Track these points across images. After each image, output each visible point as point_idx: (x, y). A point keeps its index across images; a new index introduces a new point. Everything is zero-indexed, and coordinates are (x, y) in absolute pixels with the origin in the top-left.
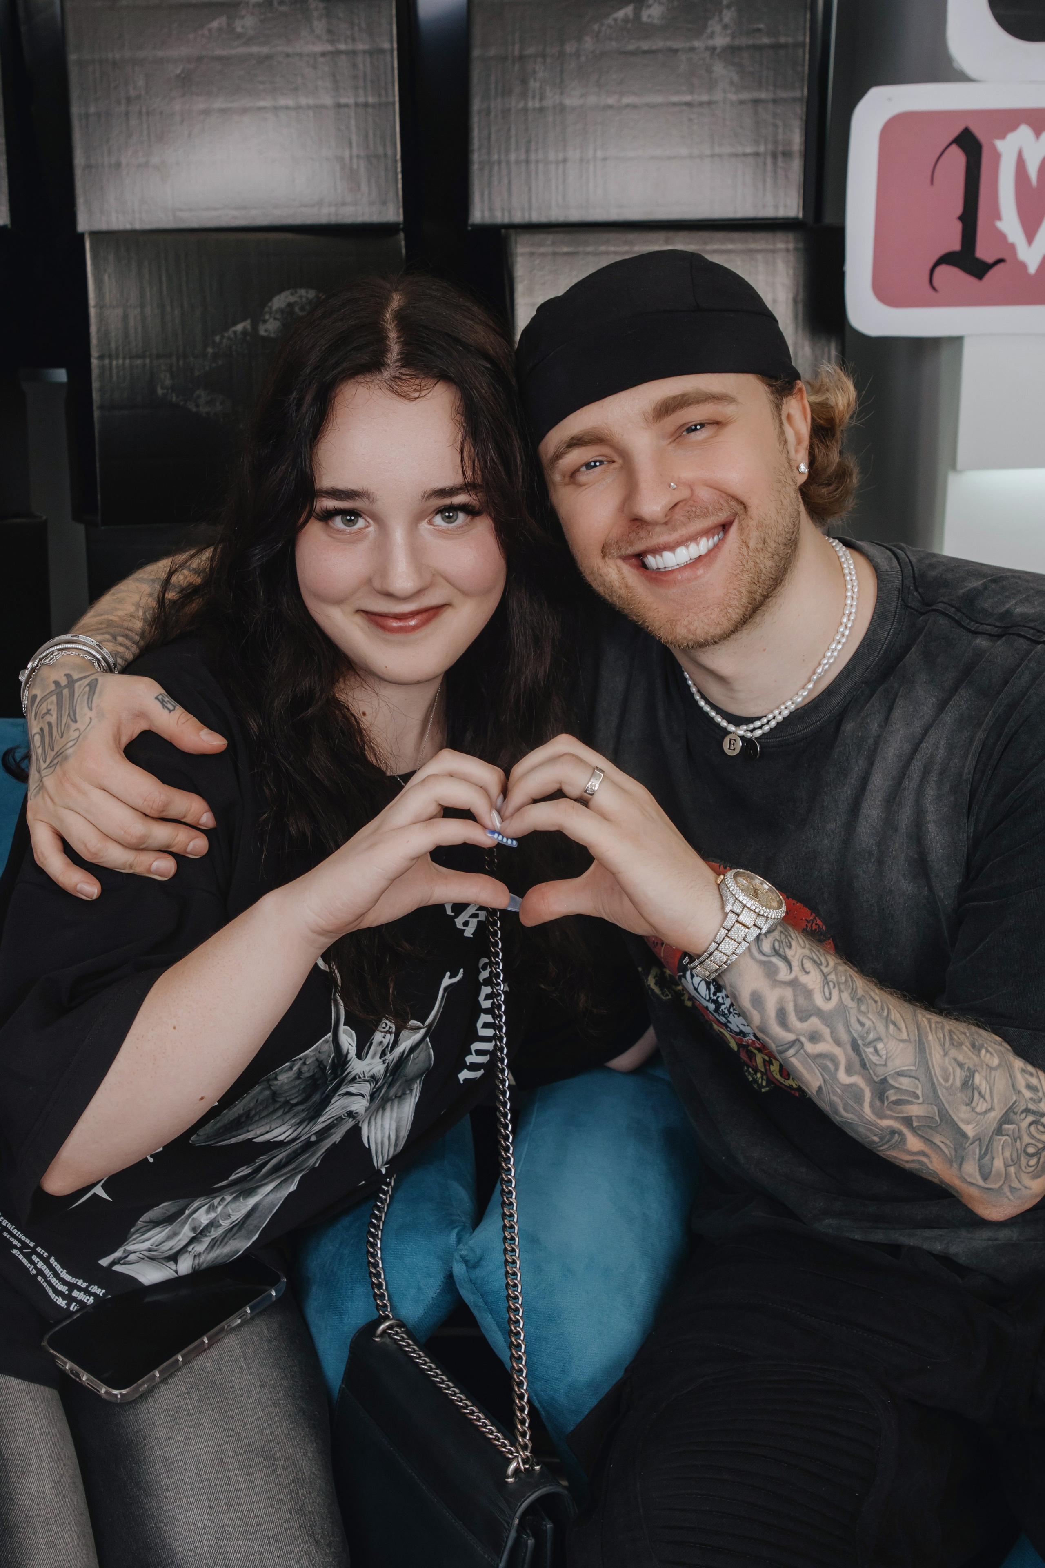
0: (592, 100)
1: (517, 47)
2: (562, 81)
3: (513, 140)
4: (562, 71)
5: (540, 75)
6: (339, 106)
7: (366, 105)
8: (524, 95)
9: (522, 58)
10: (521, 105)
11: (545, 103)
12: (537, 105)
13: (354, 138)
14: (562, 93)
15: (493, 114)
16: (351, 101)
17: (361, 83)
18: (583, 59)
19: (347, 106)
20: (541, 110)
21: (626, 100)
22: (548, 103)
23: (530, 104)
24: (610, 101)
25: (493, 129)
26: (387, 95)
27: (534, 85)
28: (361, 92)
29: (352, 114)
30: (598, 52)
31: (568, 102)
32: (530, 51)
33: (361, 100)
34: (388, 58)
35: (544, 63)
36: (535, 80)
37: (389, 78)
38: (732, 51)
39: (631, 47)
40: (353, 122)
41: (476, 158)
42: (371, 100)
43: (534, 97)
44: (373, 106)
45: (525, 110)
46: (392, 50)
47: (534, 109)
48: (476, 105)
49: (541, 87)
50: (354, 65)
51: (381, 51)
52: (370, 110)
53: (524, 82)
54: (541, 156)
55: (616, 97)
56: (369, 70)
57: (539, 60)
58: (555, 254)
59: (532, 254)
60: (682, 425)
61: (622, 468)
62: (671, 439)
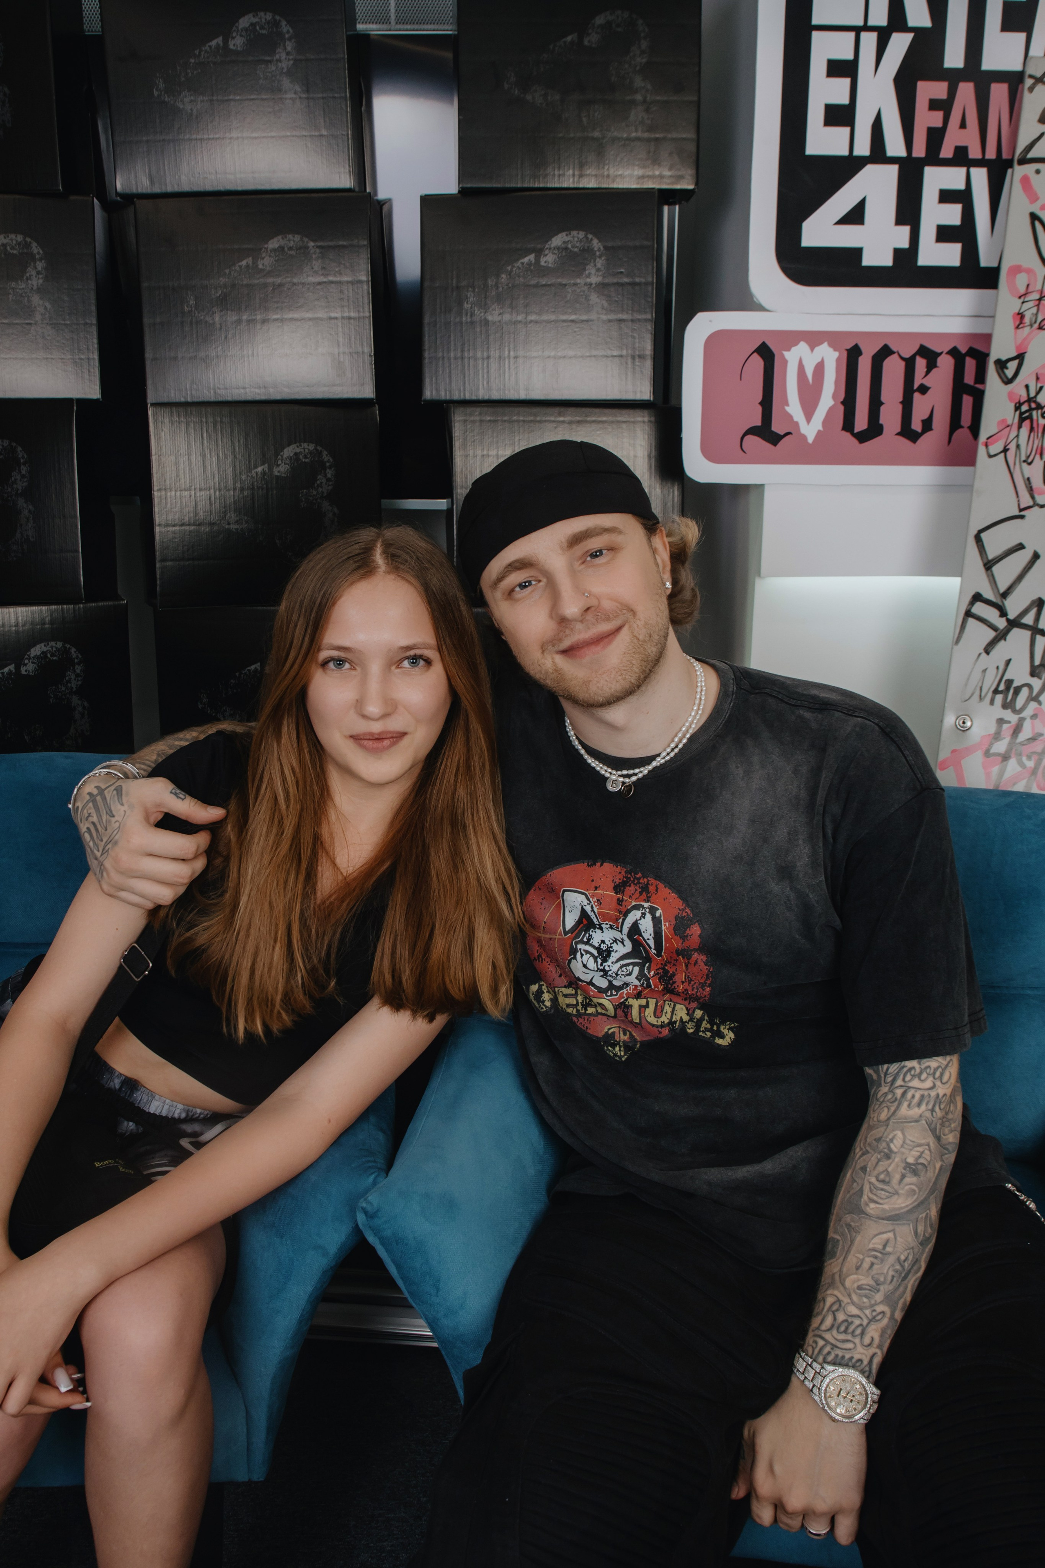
0: (507, 317)
1: (454, 281)
2: (486, 304)
3: (452, 343)
4: (486, 298)
5: (471, 300)
6: (331, 318)
7: (350, 318)
8: (460, 313)
9: (458, 288)
10: (458, 320)
11: (474, 318)
12: (469, 320)
13: (341, 339)
14: (485, 313)
15: (438, 326)
16: (338, 315)
17: (346, 303)
18: (501, 289)
19: (336, 318)
20: (472, 323)
21: (530, 318)
22: (476, 318)
23: (464, 319)
24: (519, 318)
25: (438, 336)
26: (363, 312)
27: (467, 306)
28: (346, 309)
29: (340, 324)
30: (510, 285)
31: (490, 318)
32: (464, 283)
33: (346, 314)
34: (365, 287)
35: (474, 291)
36: (467, 303)
37: (366, 301)
38: (602, 287)
39: (533, 282)
40: (340, 329)
41: (426, 354)
42: (352, 315)
43: (466, 315)
44: (354, 319)
45: (461, 323)
46: (368, 282)
47: (467, 323)
48: (427, 319)
49: (471, 308)
50: (341, 291)
51: (361, 282)
52: (352, 321)
53: (460, 304)
54: (471, 355)
55: (523, 315)
56: (351, 295)
57: (470, 289)
58: (481, 421)
59: (465, 421)
60: (587, 552)
61: (547, 585)
62: (580, 562)
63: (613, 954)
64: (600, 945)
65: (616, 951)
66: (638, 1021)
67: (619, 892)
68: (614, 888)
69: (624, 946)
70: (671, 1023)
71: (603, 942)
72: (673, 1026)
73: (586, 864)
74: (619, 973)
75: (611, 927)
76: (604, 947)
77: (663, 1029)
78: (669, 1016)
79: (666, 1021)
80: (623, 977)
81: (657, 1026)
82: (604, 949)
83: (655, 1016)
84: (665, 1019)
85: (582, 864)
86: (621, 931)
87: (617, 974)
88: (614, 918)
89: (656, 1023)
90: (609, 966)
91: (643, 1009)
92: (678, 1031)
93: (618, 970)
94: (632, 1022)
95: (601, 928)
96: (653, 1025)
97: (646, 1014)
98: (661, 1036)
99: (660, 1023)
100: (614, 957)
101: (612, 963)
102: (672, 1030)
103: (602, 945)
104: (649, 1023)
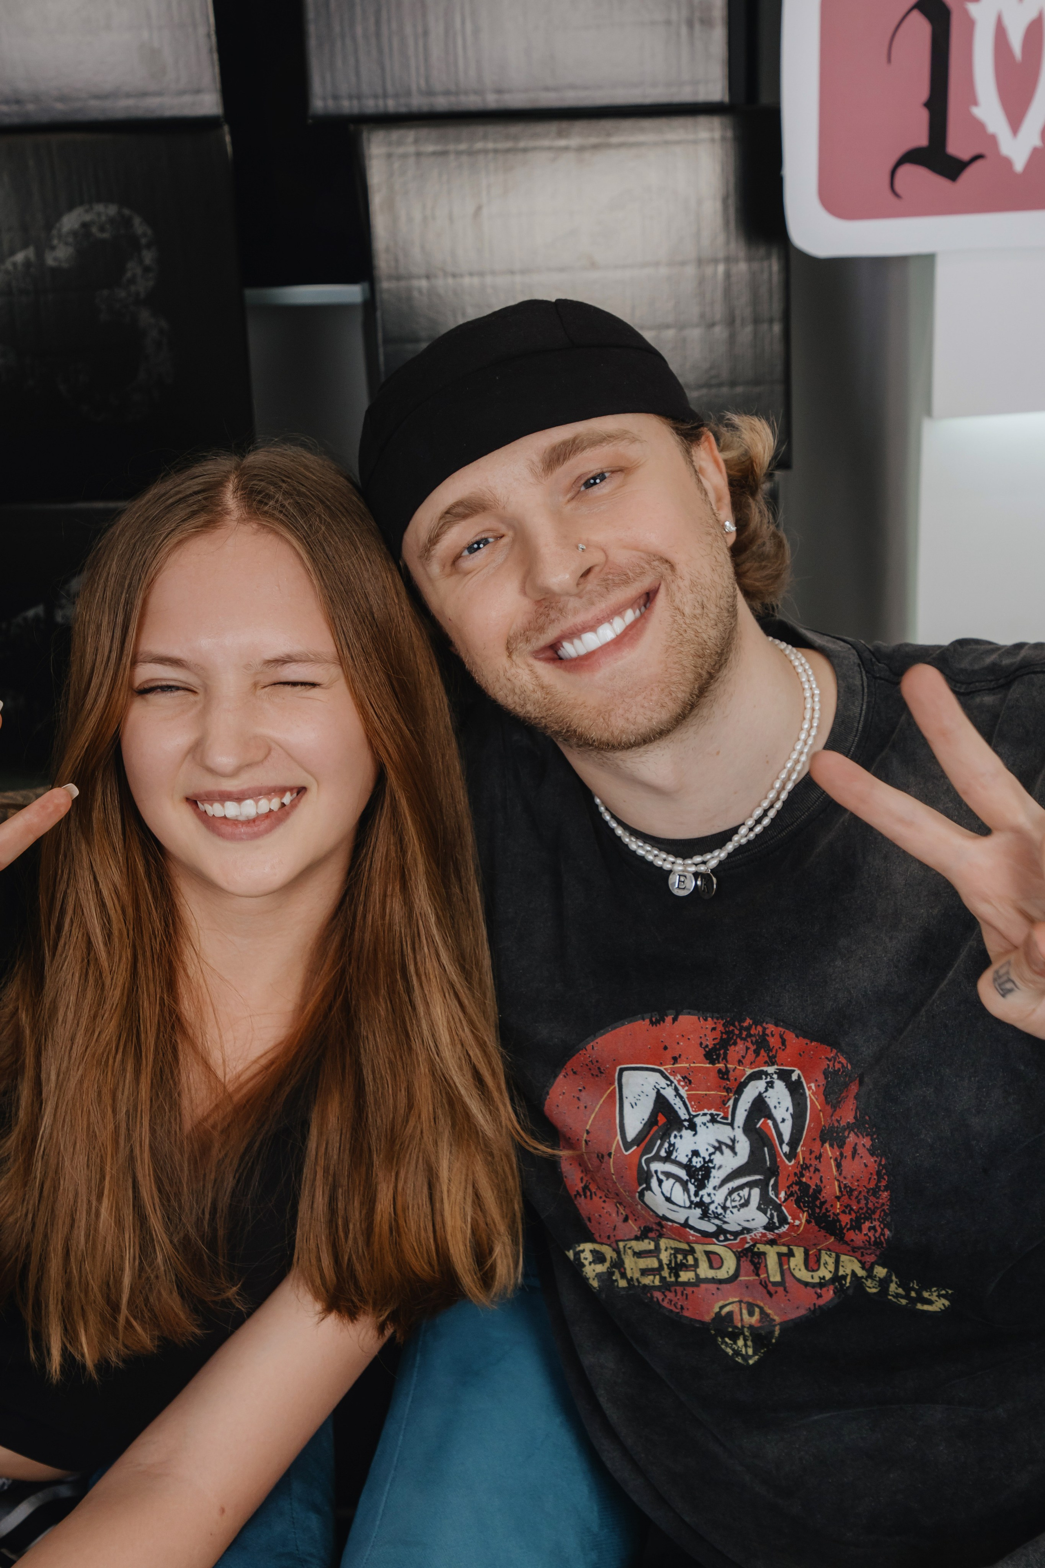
58: (418, 154)
59: (389, 156)
60: (579, 477)
61: (514, 541)
62: (569, 496)
63: (714, 1173)
64: (690, 1160)
65: (720, 1167)
66: (777, 1278)
67: (718, 1059)
68: (705, 1056)
69: (735, 1153)
70: (837, 1278)
71: (696, 1153)
72: (842, 1285)
73: (647, 1021)
74: (728, 1204)
75: (713, 1120)
76: (697, 1162)
77: (824, 1289)
78: (831, 1267)
79: (828, 1276)
80: (735, 1210)
81: (813, 1286)
82: (698, 1165)
83: (807, 1267)
84: (826, 1273)
85: (641, 1022)
86: (732, 1124)
87: (725, 1208)
88: (718, 1101)
89: (810, 1280)
90: (709, 1195)
91: (784, 1259)
92: (850, 1292)
93: (726, 1200)
94: (764, 1284)
95: (693, 1127)
96: (806, 1284)
97: (792, 1266)
98: (821, 1302)
99: (817, 1280)
100: (716, 1177)
101: (714, 1188)
102: (840, 1291)
103: (695, 1159)
104: (799, 1281)
